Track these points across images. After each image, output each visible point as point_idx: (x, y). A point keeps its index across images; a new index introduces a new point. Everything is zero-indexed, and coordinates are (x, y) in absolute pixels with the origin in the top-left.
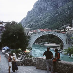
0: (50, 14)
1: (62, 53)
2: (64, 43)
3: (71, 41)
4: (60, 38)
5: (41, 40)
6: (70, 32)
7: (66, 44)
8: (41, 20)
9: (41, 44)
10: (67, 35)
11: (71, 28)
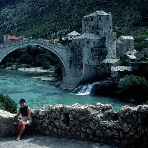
0: (29, 6)
1: (59, 86)
2: (65, 66)
3: (80, 61)
4: (57, 54)
5: (13, 59)
6: (77, 43)
7: (70, 67)
8: (8, 17)
9: (12, 69)
10: (72, 49)
11: (79, 34)
